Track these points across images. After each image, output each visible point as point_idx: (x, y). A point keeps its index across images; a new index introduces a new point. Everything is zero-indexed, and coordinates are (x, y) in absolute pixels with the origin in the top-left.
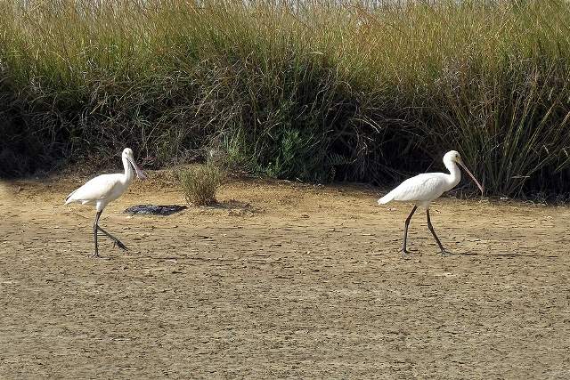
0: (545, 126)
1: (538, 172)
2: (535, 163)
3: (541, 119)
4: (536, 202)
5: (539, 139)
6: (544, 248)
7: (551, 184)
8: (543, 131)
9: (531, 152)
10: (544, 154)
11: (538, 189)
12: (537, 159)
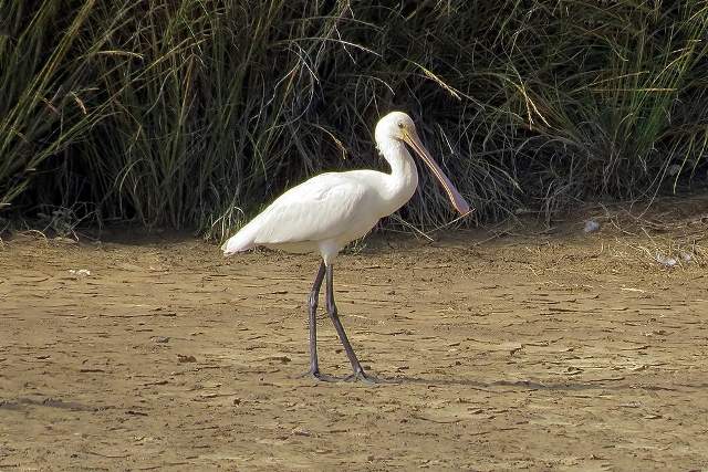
0: (76, 43)
1: (56, 160)
2: (51, 135)
3: (65, 25)
4: (51, 233)
5: (61, 77)
6: (69, 348)
7: (88, 187)
8: (70, 55)
9: (41, 105)
10: (73, 113)
11: (58, 202)
12: (56, 124)
